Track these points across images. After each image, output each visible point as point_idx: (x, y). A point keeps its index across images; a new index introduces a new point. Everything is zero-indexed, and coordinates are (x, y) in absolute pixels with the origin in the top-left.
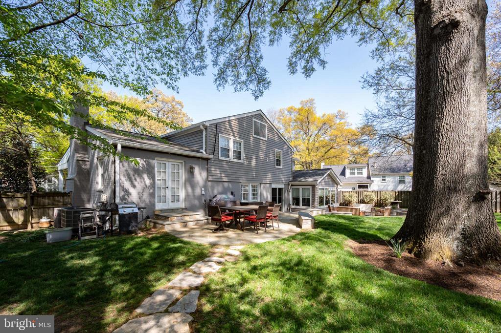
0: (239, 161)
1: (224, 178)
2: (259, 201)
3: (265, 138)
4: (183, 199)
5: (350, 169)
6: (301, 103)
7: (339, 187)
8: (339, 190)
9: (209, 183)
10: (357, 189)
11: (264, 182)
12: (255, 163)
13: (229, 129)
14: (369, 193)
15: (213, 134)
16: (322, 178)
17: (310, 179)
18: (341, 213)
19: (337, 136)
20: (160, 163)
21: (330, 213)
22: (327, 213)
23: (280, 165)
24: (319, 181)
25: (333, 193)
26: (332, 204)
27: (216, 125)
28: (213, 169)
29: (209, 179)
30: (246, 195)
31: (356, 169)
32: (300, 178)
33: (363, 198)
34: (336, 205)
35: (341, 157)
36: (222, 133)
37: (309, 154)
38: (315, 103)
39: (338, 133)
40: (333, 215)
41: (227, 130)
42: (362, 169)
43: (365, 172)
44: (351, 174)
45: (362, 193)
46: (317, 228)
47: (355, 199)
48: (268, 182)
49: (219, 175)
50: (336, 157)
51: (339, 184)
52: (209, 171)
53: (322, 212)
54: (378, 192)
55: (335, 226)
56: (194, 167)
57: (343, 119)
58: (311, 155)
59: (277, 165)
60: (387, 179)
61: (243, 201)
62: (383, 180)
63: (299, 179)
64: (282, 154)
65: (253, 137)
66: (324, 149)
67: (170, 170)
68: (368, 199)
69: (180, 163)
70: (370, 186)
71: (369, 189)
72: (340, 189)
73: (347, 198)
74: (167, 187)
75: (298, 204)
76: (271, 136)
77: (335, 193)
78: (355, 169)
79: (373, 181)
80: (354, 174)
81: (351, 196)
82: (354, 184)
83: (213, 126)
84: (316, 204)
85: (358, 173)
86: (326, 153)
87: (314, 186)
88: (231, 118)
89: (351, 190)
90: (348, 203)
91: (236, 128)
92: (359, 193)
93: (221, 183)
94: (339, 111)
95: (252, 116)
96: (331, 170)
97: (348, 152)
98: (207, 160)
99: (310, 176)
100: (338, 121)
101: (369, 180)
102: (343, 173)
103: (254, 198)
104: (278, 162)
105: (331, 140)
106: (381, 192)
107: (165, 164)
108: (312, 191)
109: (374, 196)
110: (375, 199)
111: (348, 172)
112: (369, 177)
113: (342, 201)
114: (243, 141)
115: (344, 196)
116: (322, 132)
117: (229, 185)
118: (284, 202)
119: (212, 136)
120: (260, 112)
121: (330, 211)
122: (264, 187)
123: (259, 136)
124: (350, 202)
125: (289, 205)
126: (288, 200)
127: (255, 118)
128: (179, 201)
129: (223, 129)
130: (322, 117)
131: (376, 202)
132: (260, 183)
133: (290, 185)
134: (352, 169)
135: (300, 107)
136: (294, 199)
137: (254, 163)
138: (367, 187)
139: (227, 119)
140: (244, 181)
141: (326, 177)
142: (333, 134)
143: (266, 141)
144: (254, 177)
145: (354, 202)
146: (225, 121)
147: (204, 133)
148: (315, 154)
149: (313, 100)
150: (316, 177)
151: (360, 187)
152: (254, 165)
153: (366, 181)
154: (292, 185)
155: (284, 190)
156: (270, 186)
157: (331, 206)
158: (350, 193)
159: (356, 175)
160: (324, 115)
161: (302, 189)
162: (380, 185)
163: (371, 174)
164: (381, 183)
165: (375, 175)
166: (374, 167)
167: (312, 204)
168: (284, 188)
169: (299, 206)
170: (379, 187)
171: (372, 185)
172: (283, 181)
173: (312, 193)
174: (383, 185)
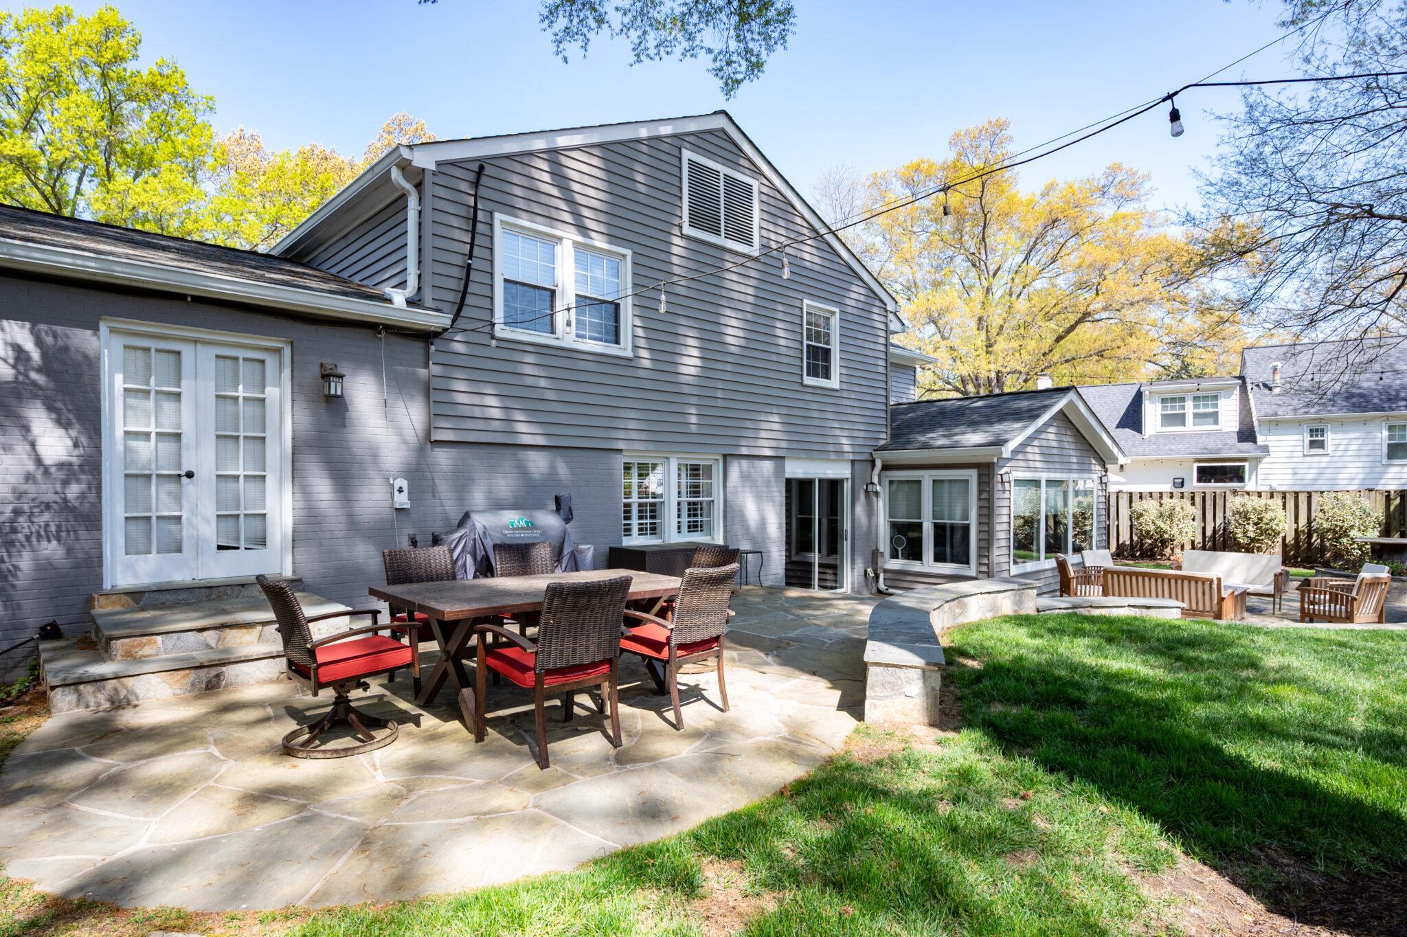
0: (612, 349)
1: (526, 432)
2: (719, 540)
3: (750, 244)
4: (284, 537)
5: (1164, 401)
6: (955, 140)
7: (1112, 477)
8: (1113, 489)
9: (443, 458)
10: (1193, 484)
11: (745, 451)
12: (698, 362)
13: (554, 191)
14: (1252, 503)
15: (462, 211)
16: (1030, 431)
17: (974, 438)
18: (1121, 607)
19: (1104, 267)
20: (147, 350)
21: (1063, 603)
22: (1046, 601)
23: (827, 376)
24: (1012, 445)
25: (1085, 501)
26: (1078, 549)
27: (479, 170)
28: (460, 386)
29: (438, 435)
30: (652, 511)
31: (1189, 397)
32: (925, 432)
33: (1226, 523)
34: (1098, 557)
35: (1122, 352)
36: (511, 209)
37: (990, 345)
38: (1011, 139)
39: (1108, 254)
40: (1077, 624)
41: (544, 199)
42: (1216, 398)
43: (1229, 412)
44: (1168, 419)
45: (1219, 502)
46: (956, 729)
47: (1187, 528)
48: (768, 452)
49: (496, 413)
50: (1100, 354)
51: (1114, 460)
52: (438, 397)
53: (1019, 602)
54: (1297, 494)
55: (1078, 704)
56: (341, 371)
57: (1128, 199)
58: (996, 348)
59: (812, 372)
60: (1331, 438)
61: (635, 541)
62: (1313, 444)
63: (922, 439)
64: (835, 322)
65: (683, 236)
66: (1052, 325)
67: (208, 389)
68: (1251, 528)
69: (266, 349)
70: (1254, 469)
71: (1250, 485)
72: (1117, 482)
73: (1150, 521)
74: (190, 475)
75: (914, 552)
76: (778, 237)
77: (1096, 499)
78: (1182, 400)
79: (1265, 449)
80: (1180, 419)
81: (1171, 516)
82: (1181, 462)
83: (458, 173)
84: (1001, 552)
85: (1196, 416)
86: (1059, 339)
87: (986, 471)
88: (562, 141)
89: (1167, 488)
90: (1153, 545)
91: (592, 192)
92: (1205, 504)
93: (508, 452)
94: (1114, 170)
95: (676, 136)
96: (1072, 395)
97: (1153, 334)
98: (426, 337)
99: (974, 425)
100: (1107, 210)
101: (1247, 446)
102: (1132, 418)
103: (693, 527)
104: (819, 360)
105: (1082, 285)
106: (1316, 499)
107: (178, 353)
108: (980, 492)
109: (1280, 513)
110: (1286, 526)
111: (1152, 412)
112: (1247, 434)
113: (1125, 537)
114: (629, 253)
115: (1135, 516)
116: (1043, 254)
117: (553, 467)
118: (847, 546)
119: (455, 222)
120: (720, 122)
121: (1065, 588)
122: (746, 477)
123: (718, 233)
124: (1164, 543)
125: (875, 554)
126: (871, 533)
127: (696, 148)
128: (262, 542)
129: (518, 191)
130: (1043, 195)
131: (1290, 539)
132: (725, 456)
133: (879, 464)
134: (1173, 400)
135: (951, 156)
136: (897, 528)
137: (690, 363)
138: (1236, 474)
139: (539, 144)
140: (637, 446)
141: (1047, 425)
142: (1089, 260)
143: (755, 259)
144: (694, 429)
145: (1186, 541)
146: (531, 154)
147: (413, 203)
148: (1014, 344)
149: (1002, 126)
150: (998, 427)
151: (1205, 474)
152: (693, 371)
153: (1233, 449)
154: (886, 467)
155: (847, 487)
156: (779, 470)
157: (1072, 559)
158: (1166, 500)
159: (1190, 426)
160: (1051, 187)
161: (934, 481)
162: (1300, 465)
163: (1260, 421)
164: (1308, 459)
165: (1277, 423)
166: (1270, 389)
167: (980, 556)
168: (850, 481)
169: (918, 562)
170: (1298, 477)
171: (1261, 466)
172: (847, 448)
173: (980, 499)
174: (1315, 465)
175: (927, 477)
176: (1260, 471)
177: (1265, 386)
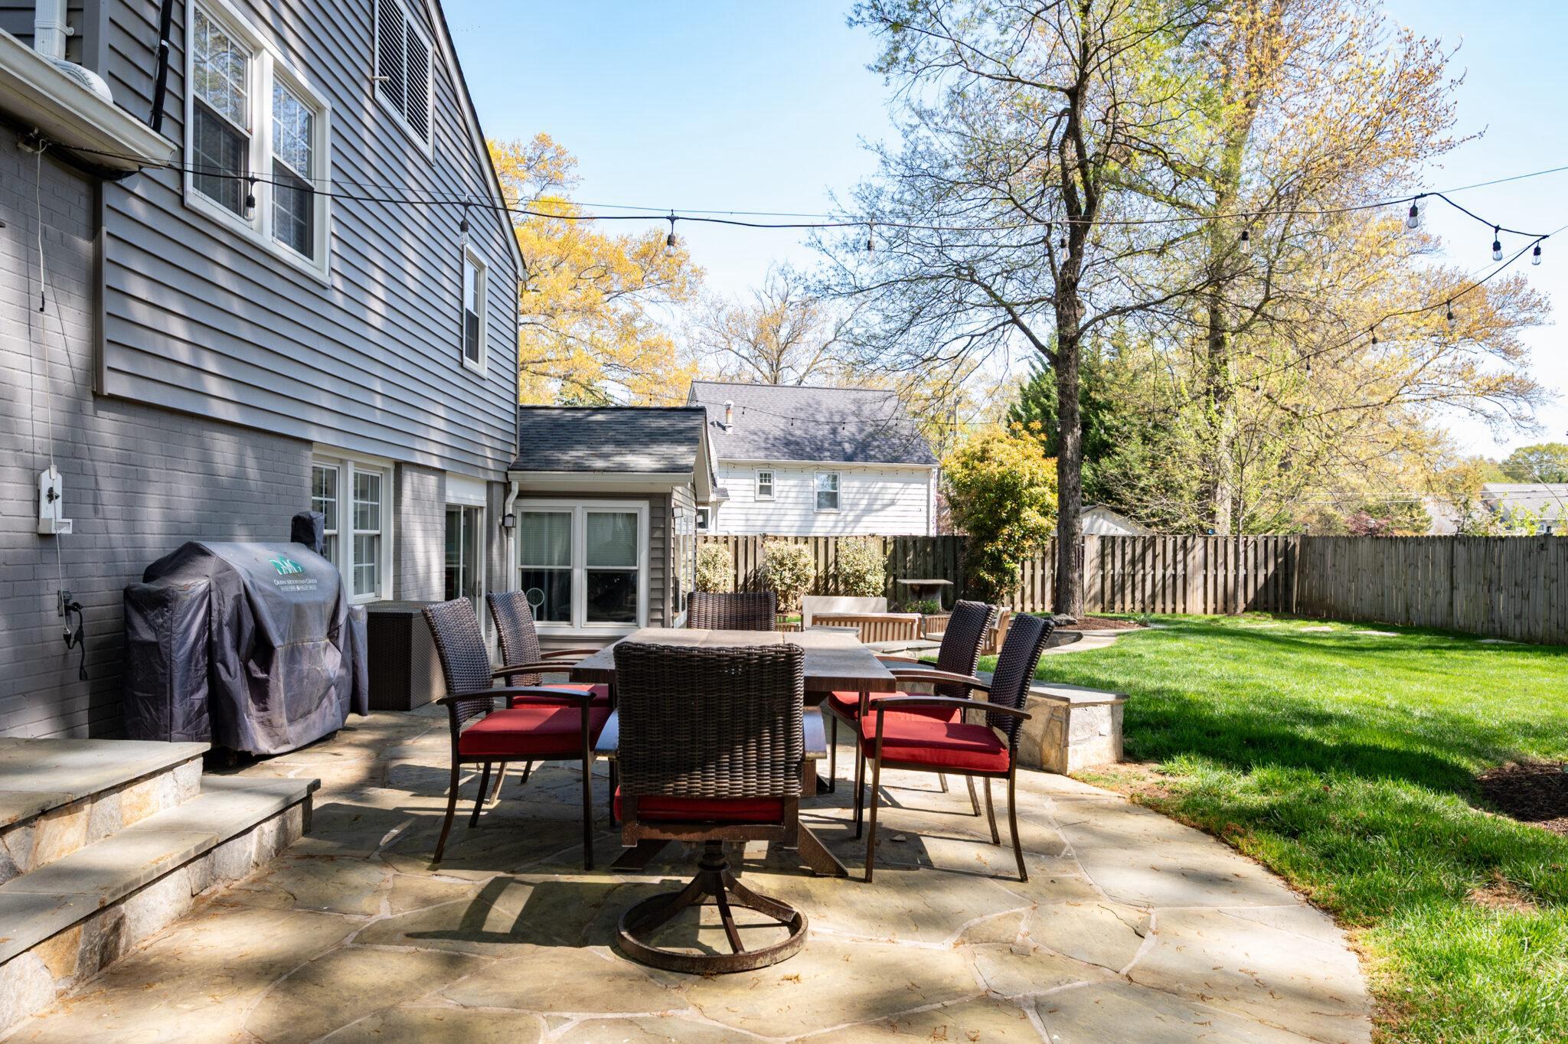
9: (107, 426)
11: (418, 458)
17: (639, 461)
23: (477, 357)
28: (139, 288)
33: (757, 570)
45: (751, 547)
48: (435, 463)
49: (181, 352)
52: (110, 304)
59: (468, 349)
60: (777, 484)
62: (762, 490)
63: (565, 457)
64: (484, 280)
65: (374, 102)
68: (787, 574)
70: (715, 514)
75: (559, 610)
79: (724, 493)
81: (714, 563)
84: (673, 604)
87: (660, 503)
92: (737, 549)
93: (192, 428)
98: (96, 175)
104: (469, 333)
108: (653, 529)
109: (811, 559)
110: (812, 573)
122: (416, 495)
123: (402, 111)
126: (502, 587)
131: (811, 586)
132: (398, 463)
133: (515, 488)
140: (328, 438)
154: (523, 495)
156: (442, 491)
161: (589, 514)
162: (751, 511)
163: (719, 462)
164: (758, 505)
165: (735, 465)
166: (724, 428)
167: (652, 610)
168: (485, 511)
169: (564, 624)
170: (750, 523)
171: (720, 511)
172: (490, 464)
173: (652, 538)
174: (763, 511)
175: (580, 510)
176: (720, 516)
177: (719, 425)
